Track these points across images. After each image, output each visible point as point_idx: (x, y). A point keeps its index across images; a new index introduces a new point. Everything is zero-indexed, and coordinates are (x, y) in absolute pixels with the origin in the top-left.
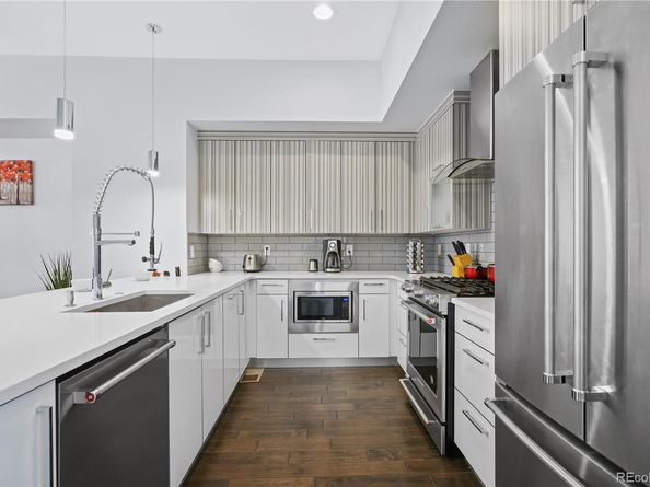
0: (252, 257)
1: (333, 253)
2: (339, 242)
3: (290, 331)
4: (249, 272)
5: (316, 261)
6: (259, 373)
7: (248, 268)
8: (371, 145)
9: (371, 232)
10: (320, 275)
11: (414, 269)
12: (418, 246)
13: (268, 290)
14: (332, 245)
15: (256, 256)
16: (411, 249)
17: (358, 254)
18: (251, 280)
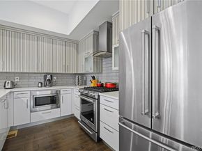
0: (9, 82)
2: (51, 76)
3: (31, 112)
5: (42, 83)
6: (16, 132)
7: (7, 87)
9: (64, 72)
10: (43, 88)
13: (19, 96)
14: (48, 77)
15: (12, 82)
18: (10, 93)
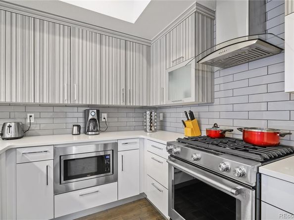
0: (13, 125)
1: (93, 120)
2: (98, 112)
3: (56, 193)
4: (8, 139)
7: (7, 135)
8: (123, 42)
11: (151, 130)
12: (153, 114)
13: (30, 157)
14: (93, 114)
16: (148, 116)
17: (110, 120)
